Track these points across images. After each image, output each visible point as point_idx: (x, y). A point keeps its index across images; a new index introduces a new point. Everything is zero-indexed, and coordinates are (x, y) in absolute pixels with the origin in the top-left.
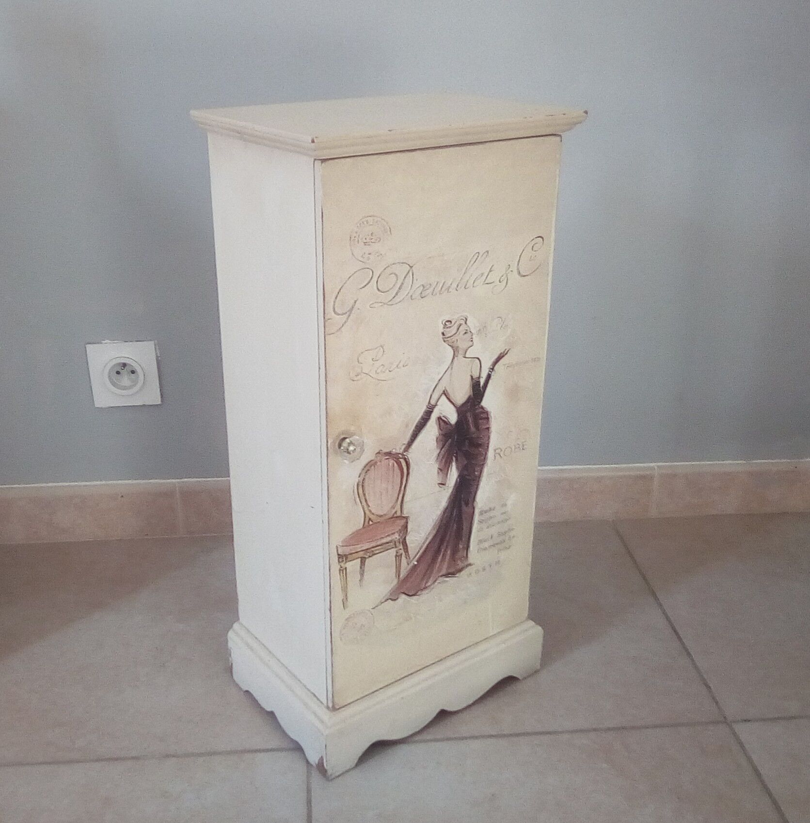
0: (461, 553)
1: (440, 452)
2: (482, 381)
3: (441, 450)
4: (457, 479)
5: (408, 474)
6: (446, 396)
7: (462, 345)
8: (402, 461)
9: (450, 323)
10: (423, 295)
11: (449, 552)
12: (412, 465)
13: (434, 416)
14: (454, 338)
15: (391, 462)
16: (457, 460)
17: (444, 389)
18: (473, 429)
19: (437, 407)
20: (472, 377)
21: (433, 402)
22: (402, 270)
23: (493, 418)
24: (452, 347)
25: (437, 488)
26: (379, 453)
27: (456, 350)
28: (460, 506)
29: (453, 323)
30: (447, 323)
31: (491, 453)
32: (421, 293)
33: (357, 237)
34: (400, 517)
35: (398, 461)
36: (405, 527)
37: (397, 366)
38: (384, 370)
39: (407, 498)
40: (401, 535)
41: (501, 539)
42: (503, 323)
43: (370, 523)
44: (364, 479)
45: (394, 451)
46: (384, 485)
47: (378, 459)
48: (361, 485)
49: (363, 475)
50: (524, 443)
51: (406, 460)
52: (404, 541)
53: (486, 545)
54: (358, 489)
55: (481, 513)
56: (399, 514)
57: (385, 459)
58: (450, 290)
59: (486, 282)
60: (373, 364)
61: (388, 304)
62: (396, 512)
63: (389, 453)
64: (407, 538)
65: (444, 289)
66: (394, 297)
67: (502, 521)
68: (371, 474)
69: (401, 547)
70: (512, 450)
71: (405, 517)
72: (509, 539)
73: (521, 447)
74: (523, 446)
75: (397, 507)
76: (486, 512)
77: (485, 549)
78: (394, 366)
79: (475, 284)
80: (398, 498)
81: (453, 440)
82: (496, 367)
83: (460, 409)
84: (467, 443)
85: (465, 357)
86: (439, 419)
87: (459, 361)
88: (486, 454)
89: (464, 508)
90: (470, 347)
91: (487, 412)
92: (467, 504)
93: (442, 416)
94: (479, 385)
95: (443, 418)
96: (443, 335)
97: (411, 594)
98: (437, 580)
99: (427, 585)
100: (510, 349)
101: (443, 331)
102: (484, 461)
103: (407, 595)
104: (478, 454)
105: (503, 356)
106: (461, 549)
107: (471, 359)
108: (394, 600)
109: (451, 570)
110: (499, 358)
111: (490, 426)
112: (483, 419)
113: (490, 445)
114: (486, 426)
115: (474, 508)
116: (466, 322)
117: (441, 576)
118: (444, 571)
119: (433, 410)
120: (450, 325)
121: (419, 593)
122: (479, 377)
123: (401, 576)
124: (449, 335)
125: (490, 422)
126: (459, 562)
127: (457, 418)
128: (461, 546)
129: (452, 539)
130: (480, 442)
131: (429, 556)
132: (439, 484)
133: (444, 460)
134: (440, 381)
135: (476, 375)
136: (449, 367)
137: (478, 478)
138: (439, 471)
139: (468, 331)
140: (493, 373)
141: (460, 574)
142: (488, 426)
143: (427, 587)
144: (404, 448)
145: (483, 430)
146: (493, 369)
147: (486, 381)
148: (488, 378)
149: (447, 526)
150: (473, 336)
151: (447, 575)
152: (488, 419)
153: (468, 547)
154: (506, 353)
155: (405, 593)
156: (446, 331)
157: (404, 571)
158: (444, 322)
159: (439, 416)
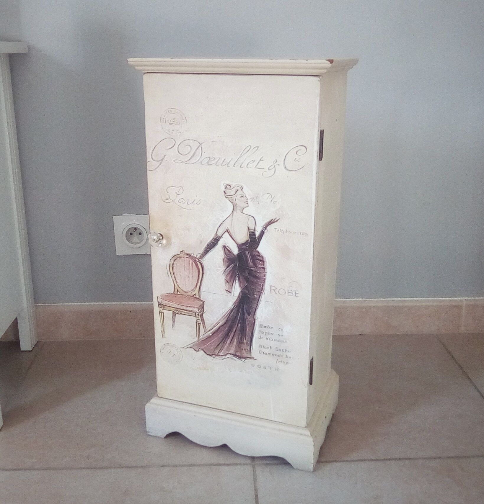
0: (244, 346)
2: (257, 234)
3: (227, 268)
4: (240, 293)
5: (203, 274)
6: (228, 233)
7: (240, 203)
8: (198, 263)
9: (230, 186)
10: (210, 164)
11: (235, 340)
12: (205, 270)
13: (220, 243)
14: (234, 197)
15: (191, 261)
16: (239, 280)
17: (227, 228)
18: (251, 264)
19: (222, 238)
20: (249, 228)
21: (219, 234)
22: (195, 145)
23: (267, 263)
24: (232, 203)
26: (182, 251)
27: (235, 206)
28: (243, 314)
29: (232, 188)
30: (227, 186)
31: (267, 287)
32: (208, 162)
33: (165, 119)
34: (199, 299)
35: (195, 262)
36: (202, 307)
37: (193, 202)
38: (184, 202)
39: (202, 289)
40: (199, 311)
41: (279, 353)
42: (273, 199)
43: (178, 293)
44: (173, 264)
45: (193, 254)
46: (187, 274)
47: (182, 255)
48: (171, 267)
49: (172, 261)
50: (297, 292)
51: (201, 264)
52: (202, 316)
53: (266, 351)
54: (170, 269)
55: (261, 326)
56: (198, 296)
57: (187, 257)
58: (229, 165)
59: (257, 167)
60: (177, 196)
61: (186, 163)
62: (195, 294)
63: (189, 255)
64: (204, 315)
65: (224, 164)
66: (189, 160)
67: (279, 341)
68: (178, 263)
69: (200, 318)
70: (285, 292)
71: (202, 301)
72: (287, 357)
73: (294, 293)
74: (296, 293)
75: (196, 292)
76: (265, 327)
77: (266, 354)
78: (190, 202)
79: (248, 166)
80: (196, 286)
81: (236, 265)
82: (268, 228)
83: (240, 246)
84: (247, 272)
85: (242, 212)
86: (224, 247)
87: (237, 213)
88: (263, 286)
89: (246, 315)
90: (245, 207)
91: (262, 257)
92: (249, 314)
93: (226, 246)
94: (255, 235)
95: (227, 248)
96: (225, 192)
97: (208, 353)
98: (227, 354)
99: (219, 354)
100: (280, 219)
101: (225, 190)
102: (262, 290)
103: (205, 353)
104: (257, 283)
105: (274, 222)
106: (245, 343)
107: (247, 215)
108: (196, 350)
109: (238, 354)
110: (270, 223)
111: (266, 268)
112: (259, 260)
113: (266, 281)
114: (262, 267)
115: (255, 320)
116: (242, 190)
117: (230, 354)
118: (232, 351)
119: (220, 239)
120: (230, 188)
121: (214, 356)
122: (255, 230)
123: (200, 338)
124: (229, 194)
125: (265, 265)
126: (244, 351)
127: (238, 251)
128: (245, 341)
129: (237, 332)
130: (258, 275)
131: (220, 335)
132: (226, 290)
133: (229, 276)
134: (223, 222)
135: (252, 227)
136: (230, 215)
137: (257, 300)
138: (226, 282)
139: (244, 196)
140: (266, 231)
141: (245, 360)
142: (264, 267)
143: (219, 355)
144: (199, 255)
145: (260, 268)
146: (266, 228)
147: (260, 234)
148: (262, 233)
149: (234, 322)
150: (248, 201)
151: (235, 355)
152: (264, 262)
153: (251, 345)
154: (277, 221)
155: (203, 350)
156: (227, 191)
157: (203, 336)
158: (225, 185)
159: (224, 245)
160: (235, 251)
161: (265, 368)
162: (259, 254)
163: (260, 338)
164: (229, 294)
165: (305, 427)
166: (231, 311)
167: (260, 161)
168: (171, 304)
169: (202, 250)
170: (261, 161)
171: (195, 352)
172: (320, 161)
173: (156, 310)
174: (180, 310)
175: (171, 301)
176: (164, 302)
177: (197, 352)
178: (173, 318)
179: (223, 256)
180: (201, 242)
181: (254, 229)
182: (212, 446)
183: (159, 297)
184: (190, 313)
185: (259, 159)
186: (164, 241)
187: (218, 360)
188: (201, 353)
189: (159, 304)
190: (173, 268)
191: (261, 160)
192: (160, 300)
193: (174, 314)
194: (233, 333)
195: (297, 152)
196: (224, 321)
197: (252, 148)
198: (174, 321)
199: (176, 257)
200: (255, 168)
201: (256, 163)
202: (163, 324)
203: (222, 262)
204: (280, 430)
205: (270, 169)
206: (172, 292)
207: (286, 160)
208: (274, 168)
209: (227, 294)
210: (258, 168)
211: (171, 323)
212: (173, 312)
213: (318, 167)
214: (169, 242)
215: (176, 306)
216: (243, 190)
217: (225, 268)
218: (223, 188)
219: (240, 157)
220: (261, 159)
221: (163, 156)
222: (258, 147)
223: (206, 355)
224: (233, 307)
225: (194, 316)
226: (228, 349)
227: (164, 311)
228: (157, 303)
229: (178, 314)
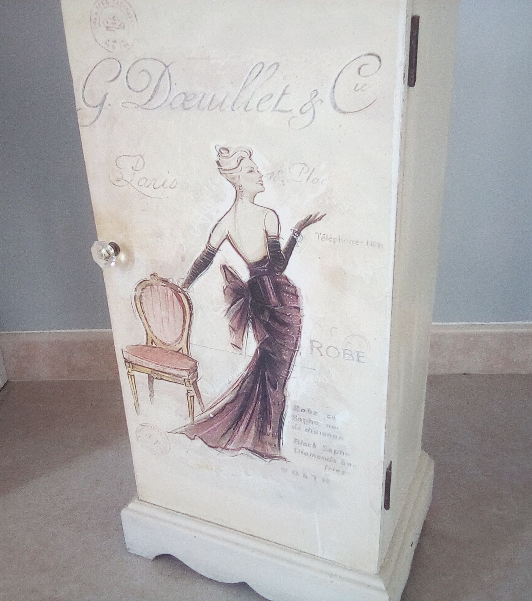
0: (269, 439)
1: (230, 308)
2: (283, 244)
3: (232, 305)
4: (257, 351)
5: (191, 314)
6: (230, 241)
7: (249, 186)
8: (182, 295)
9: (227, 152)
10: (186, 106)
11: (253, 428)
12: (195, 307)
13: (217, 261)
14: (236, 173)
15: (170, 292)
16: (254, 327)
17: (227, 233)
18: (274, 300)
19: (219, 251)
20: (266, 232)
21: (214, 243)
22: (157, 70)
23: (304, 298)
24: (233, 184)
25: (231, 348)
26: (154, 275)
27: (239, 191)
28: (264, 387)
29: (231, 153)
30: (222, 151)
31: (304, 342)
32: (183, 103)
33: (98, 19)
34: (188, 357)
35: (176, 293)
36: (194, 370)
37: (163, 185)
38: (147, 184)
39: (193, 340)
40: (190, 376)
41: (328, 455)
42: (311, 174)
43: (154, 345)
44: (141, 296)
45: (171, 280)
46: (164, 313)
47: (154, 281)
48: (138, 300)
49: (139, 291)
50: (361, 354)
51: (186, 297)
52: (195, 384)
53: (306, 449)
54: (136, 303)
55: (296, 408)
56: (185, 352)
57: (161, 285)
58: (224, 107)
59: (277, 108)
60: (134, 174)
61: (144, 107)
62: (181, 348)
63: (166, 281)
64: (198, 383)
65: (213, 105)
66: (150, 100)
67: (329, 435)
68: (148, 294)
69: (192, 388)
70: (339, 353)
71: (193, 360)
72: (343, 463)
73: (355, 356)
74: (359, 356)
75: (183, 344)
76: (304, 411)
77: (306, 454)
78: (159, 183)
79: (260, 108)
80: (182, 335)
81: (246, 302)
82: (303, 232)
83: (253, 267)
84: (266, 313)
85: (253, 203)
86: (225, 267)
87: (244, 204)
88: (297, 340)
89: (270, 389)
90: (259, 192)
91: (293, 286)
92: (275, 387)
93: (228, 266)
94: (279, 247)
95: (230, 269)
96: (218, 162)
97: (210, 444)
98: (239, 449)
99: (228, 447)
100: (325, 215)
101: (218, 159)
102: (296, 348)
103: (205, 443)
104: (286, 334)
105: (315, 221)
106: (270, 434)
107: (263, 208)
108: (189, 438)
109: (259, 450)
110: (307, 222)
111: (301, 308)
112: (288, 293)
113: (303, 331)
114: (295, 305)
115: (285, 397)
116: (250, 157)
117: (247, 449)
118: (249, 444)
119: (215, 253)
120: (227, 155)
121: (219, 449)
122: (278, 236)
123: (196, 419)
124: (227, 167)
125: (300, 302)
126: (268, 447)
127: (250, 276)
128: (269, 431)
129: (256, 416)
130: (287, 320)
131: (228, 417)
132: (232, 344)
133: (236, 320)
134: (220, 220)
135: (273, 232)
136: (231, 209)
137: (288, 364)
138: (231, 330)
139: (255, 168)
140: (299, 239)
141: (270, 461)
142: (298, 306)
143: (228, 449)
144: (182, 282)
145: (291, 307)
146: (299, 233)
147: (289, 245)
148: (293, 243)
149: (248, 397)
150: (263, 179)
151: (254, 452)
152: (297, 296)
153: (279, 437)
154: (320, 219)
155: (201, 439)
156: (223, 161)
157: (199, 416)
158: (218, 149)
159: (223, 264)
160: (245, 276)
161: (305, 476)
162: (288, 283)
163: (295, 427)
164: (238, 351)
165: (376, 574)
166: (244, 380)
167: (282, 95)
168: (144, 362)
169: (186, 273)
170: (284, 96)
171: (189, 440)
172: (411, 88)
173: (123, 370)
174: (160, 373)
175: (144, 357)
176: (134, 359)
177: (193, 441)
178: (149, 384)
179: (224, 284)
180: (183, 259)
181: (276, 235)
182: (224, 581)
183: (125, 349)
184: (175, 379)
185: (280, 93)
186: (122, 256)
187: (226, 456)
188: (198, 442)
189: (125, 362)
190: (140, 303)
191: (284, 93)
192: (126, 355)
193: (151, 379)
194: (248, 416)
195: (360, 69)
196: (232, 395)
197: (266, 67)
198: (152, 390)
199: (144, 285)
200: (273, 110)
201: (275, 100)
202: (135, 394)
203: (223, 296)
204: (332, 575)
205: (303, 110)
206: (145, 343)
207: (336, 90)
208: (312, 110)
209: (235, 351)
210: (279, 111)
211: (148, 393)
212: (149, 374)
213: (406, 100)
214: (130, 260)
215: (153, 366)
216: (252, 157)
217: (229, 306)
218: (214, 156)
219: (244, 88)
220: (285, 90)
221: (102, 96)
222: (278, 64)
223: (206, 446)
224: (246, 374)
225: (183, 384)
226: (242, 440)
227: (136, 373)
228: (123, 360)
229: (156, 378)
